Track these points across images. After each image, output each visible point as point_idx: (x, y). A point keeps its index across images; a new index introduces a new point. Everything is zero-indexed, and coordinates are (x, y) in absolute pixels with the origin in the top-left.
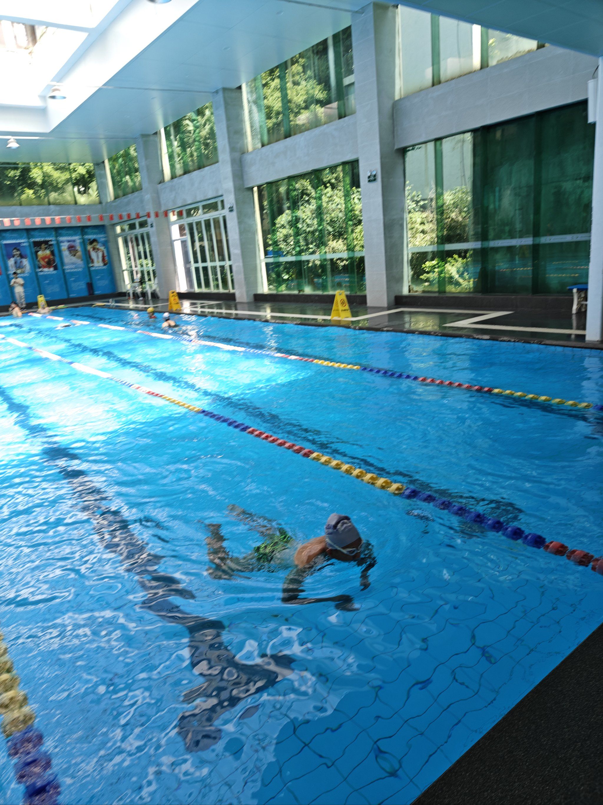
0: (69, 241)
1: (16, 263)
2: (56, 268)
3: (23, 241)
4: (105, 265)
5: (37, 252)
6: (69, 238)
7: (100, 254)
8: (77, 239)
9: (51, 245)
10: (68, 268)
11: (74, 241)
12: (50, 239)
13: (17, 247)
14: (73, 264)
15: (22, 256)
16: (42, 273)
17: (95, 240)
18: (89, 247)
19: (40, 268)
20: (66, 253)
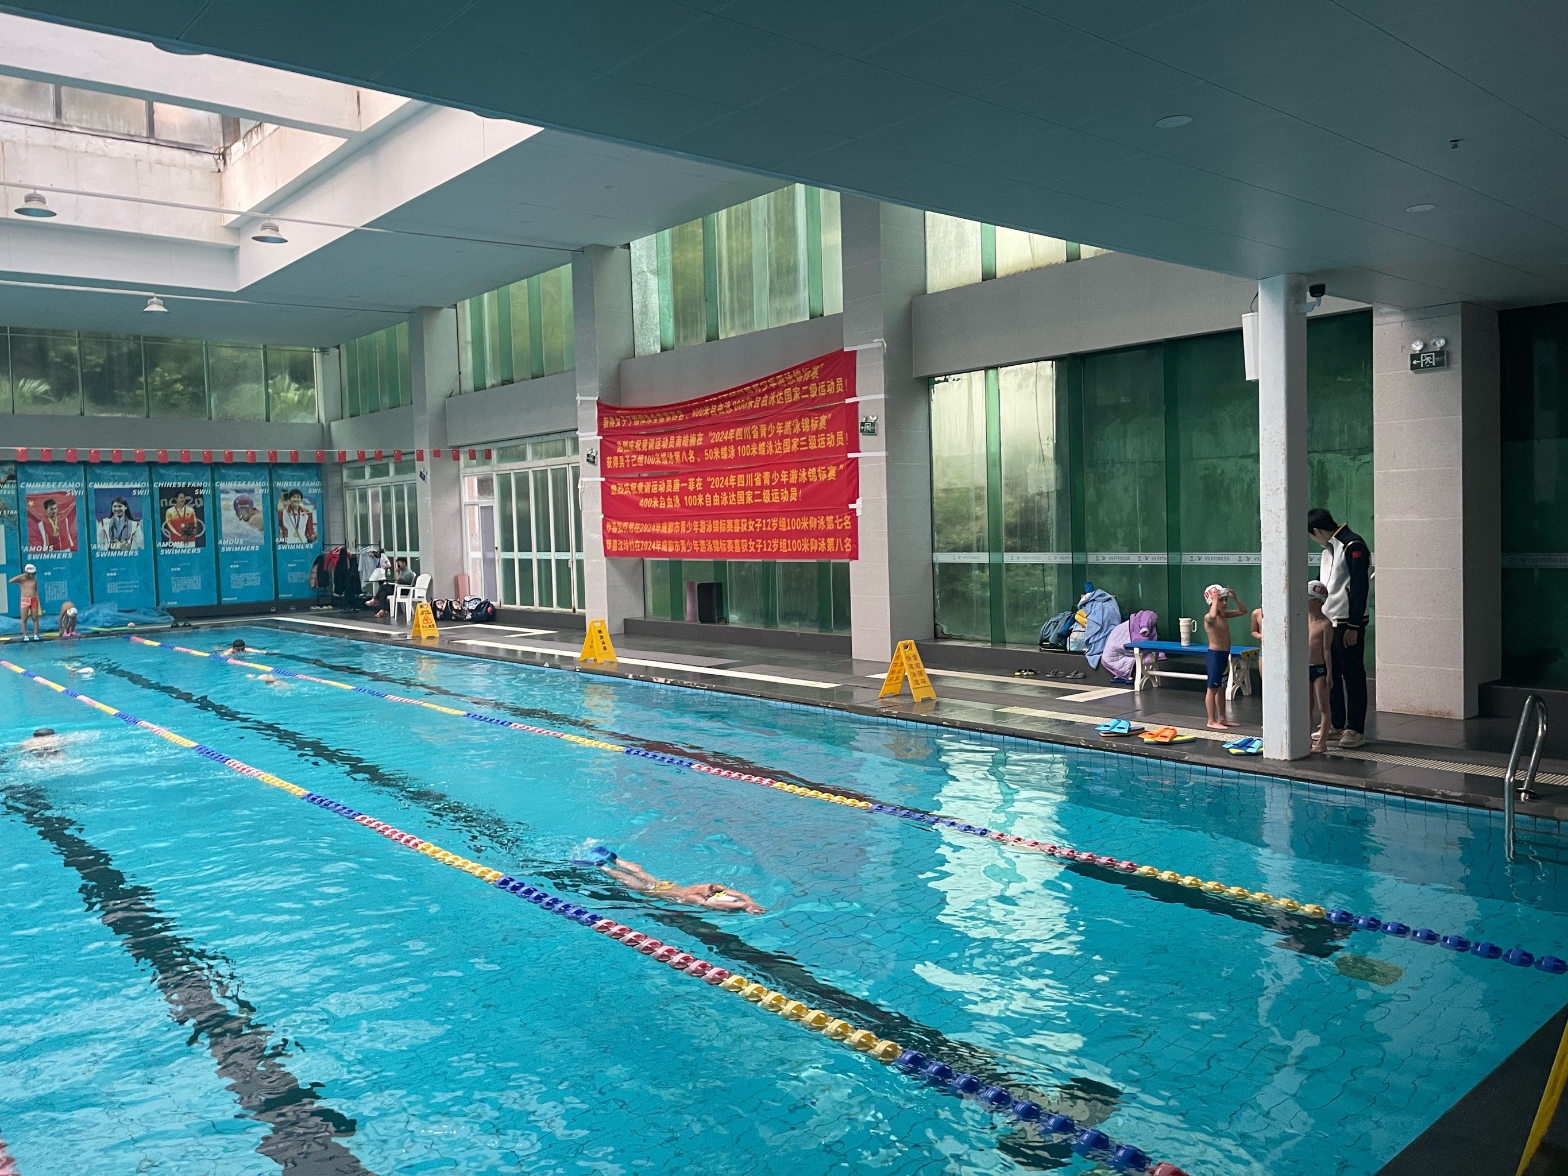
1: (113, 528)
2: (200, 543)
3: (139, 486)
4: (309, 541)
5: (164, 510)
7: (304, 520)
8: (258, 488)
9: (201, 496)
10: (226, 544)
12: (199, 484)
13: (122, 496)
14: (240, 536)
15: (128, 515)
17: (296, 492)
18: (280, 506)
19: (165, 539)
20: (228, 514)
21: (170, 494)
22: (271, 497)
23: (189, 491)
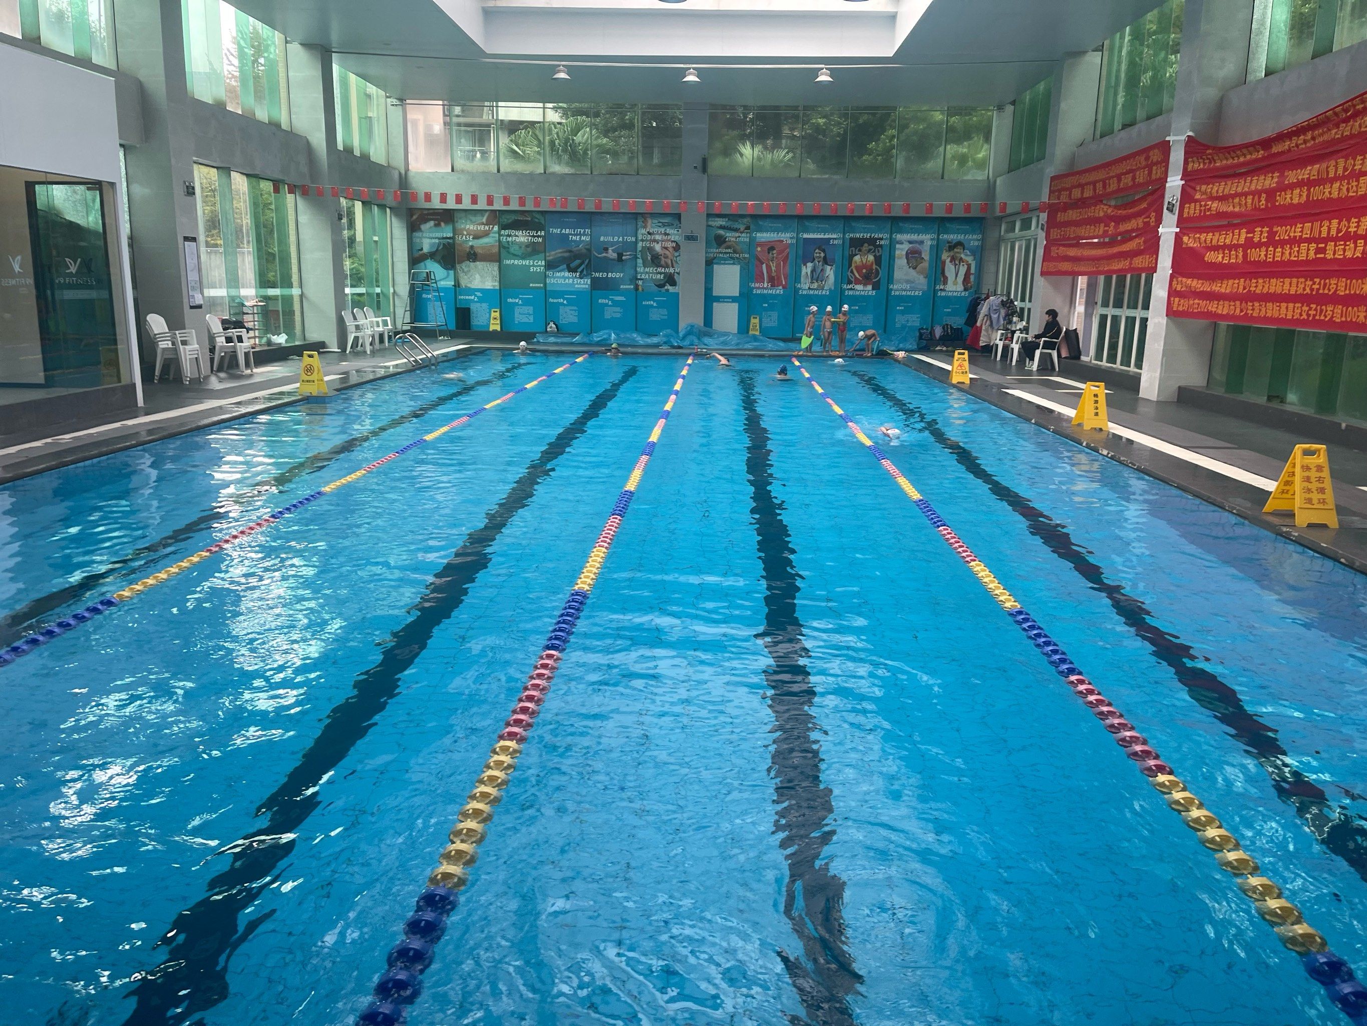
0: (910, 242)
1: (813, 271)
2: (876, 287)
3: (834, 237)
4: (965, 290)
5: (851, 257)
6: (914, 237)
7: (963, 270)
8: (927, 239)
9: (881, 246)
10: (898, 288)
11: (922, 242)
12: (881, 236)
13: (822, 244)
14: (908, 282)
15: (826, 261)
16: (851, 293)
17: (960, 244)
18: (945, 256)
19: (850, 282)
21: (857, 244)
22: (937, 249)
23: (872, 241)
